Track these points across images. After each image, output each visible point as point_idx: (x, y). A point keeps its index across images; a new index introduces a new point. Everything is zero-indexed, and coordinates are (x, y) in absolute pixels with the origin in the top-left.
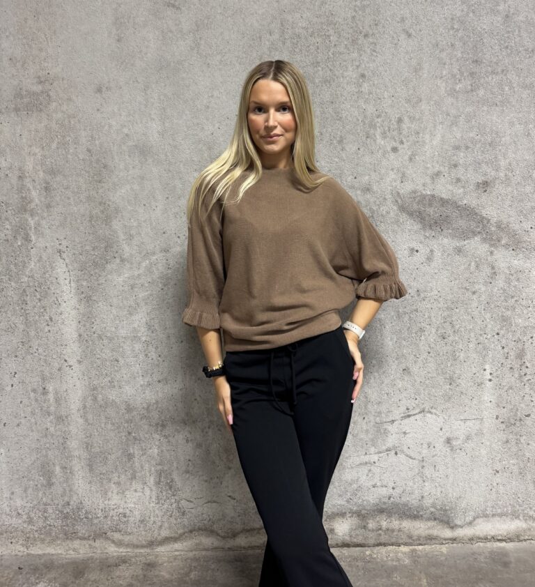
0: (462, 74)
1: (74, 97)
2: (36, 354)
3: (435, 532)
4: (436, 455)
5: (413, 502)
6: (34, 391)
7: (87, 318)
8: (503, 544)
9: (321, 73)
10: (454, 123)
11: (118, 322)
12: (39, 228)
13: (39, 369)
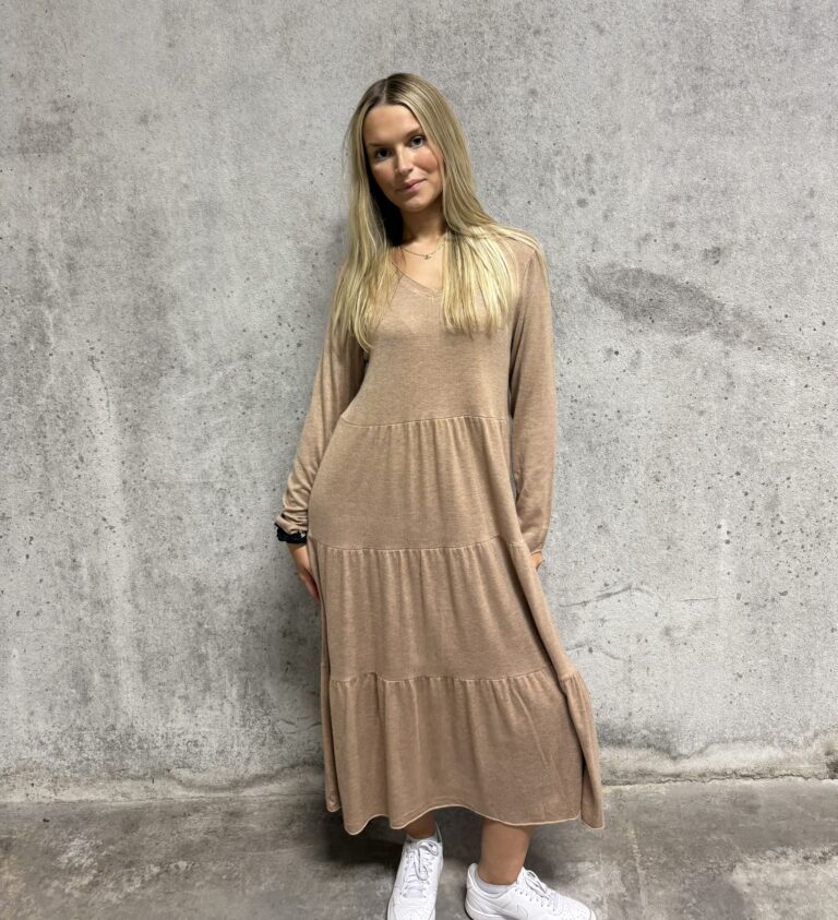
0: (680, 87)
1: (107, 131)
2: (61, 511)
3: (649, 765)
4: (649, 652)
5: (616, 721)
6: (59, 564)
7: (135, 457)
8: (750, 782)
9: (471, 89)
10: (670, 162)
11: (179, 462)
12: (61, 326)
13: (66, 533)
